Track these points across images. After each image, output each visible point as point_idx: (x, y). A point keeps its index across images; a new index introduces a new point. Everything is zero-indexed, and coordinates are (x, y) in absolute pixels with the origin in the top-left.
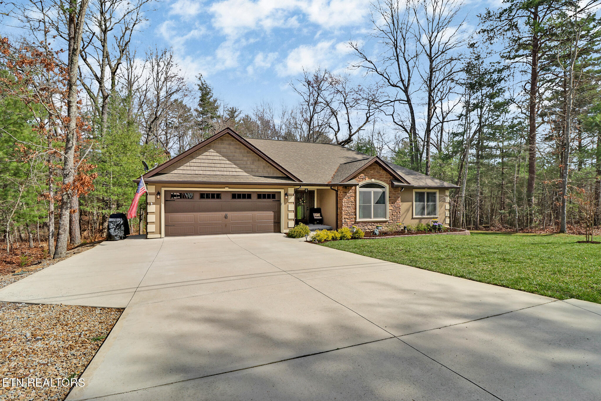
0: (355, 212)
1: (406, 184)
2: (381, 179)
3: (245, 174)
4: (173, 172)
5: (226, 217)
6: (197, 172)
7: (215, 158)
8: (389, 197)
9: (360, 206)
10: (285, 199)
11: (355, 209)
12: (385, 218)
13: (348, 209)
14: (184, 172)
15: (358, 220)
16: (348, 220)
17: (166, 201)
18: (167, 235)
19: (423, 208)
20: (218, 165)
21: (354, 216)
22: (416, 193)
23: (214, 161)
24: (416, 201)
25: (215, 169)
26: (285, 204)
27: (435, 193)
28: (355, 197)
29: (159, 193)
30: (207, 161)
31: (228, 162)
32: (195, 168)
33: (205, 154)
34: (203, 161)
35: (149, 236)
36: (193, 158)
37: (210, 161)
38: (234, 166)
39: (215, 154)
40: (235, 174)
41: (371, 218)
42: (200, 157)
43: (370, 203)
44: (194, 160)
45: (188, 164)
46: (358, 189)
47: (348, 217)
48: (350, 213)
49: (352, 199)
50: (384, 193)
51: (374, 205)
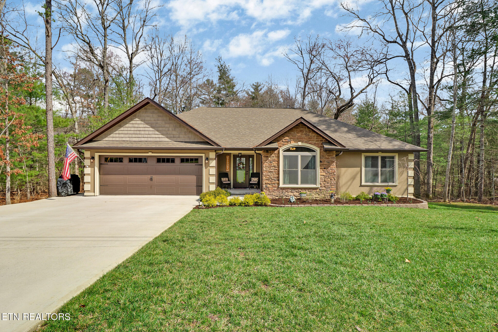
0: (278, 177)
1: (339, 147)
2: (310, 142)
3: (167, 140)
4: (105, 139)
5: (151, 179)
6: (124, 139)
7: (141, 126)
8: (321, 162)
9: (284, 171)
10: (205, 163)
11: (279, 174)
12: (315, 183)
13: (269, 174)
14: (114, 139)
15: (281, 185)
16: (270, 186)
17: (100, 164)
18: (101, 193)
19: (376, 175)
20: (143, 132)
21: (277, 182)
22: (366, 158)
23: (139, 129)
24: (366, 167)
25: (140, 136)
26: (206, 168)
27: (393, 157)
28: (278, 162)
29: (93, 158)
30: (133, 129)
31: (151, 129)
32: (122, 136)
33: (131, 122)
34: (129, 129)
35: (85, 194)
36: (121, 126)
37: (136, 129)
38: (157, 133)
39: (140, 122)
40: (158, 139)
41: (297, 184)
42: (127, 125)
43: (297, 168)
44: (122, 129)
45: (117, 132)
46: (281, 152)
47: (270, 182)
48: (272, 178)
49: (275, 163)
50: (314, 157)
51: (301, 171)
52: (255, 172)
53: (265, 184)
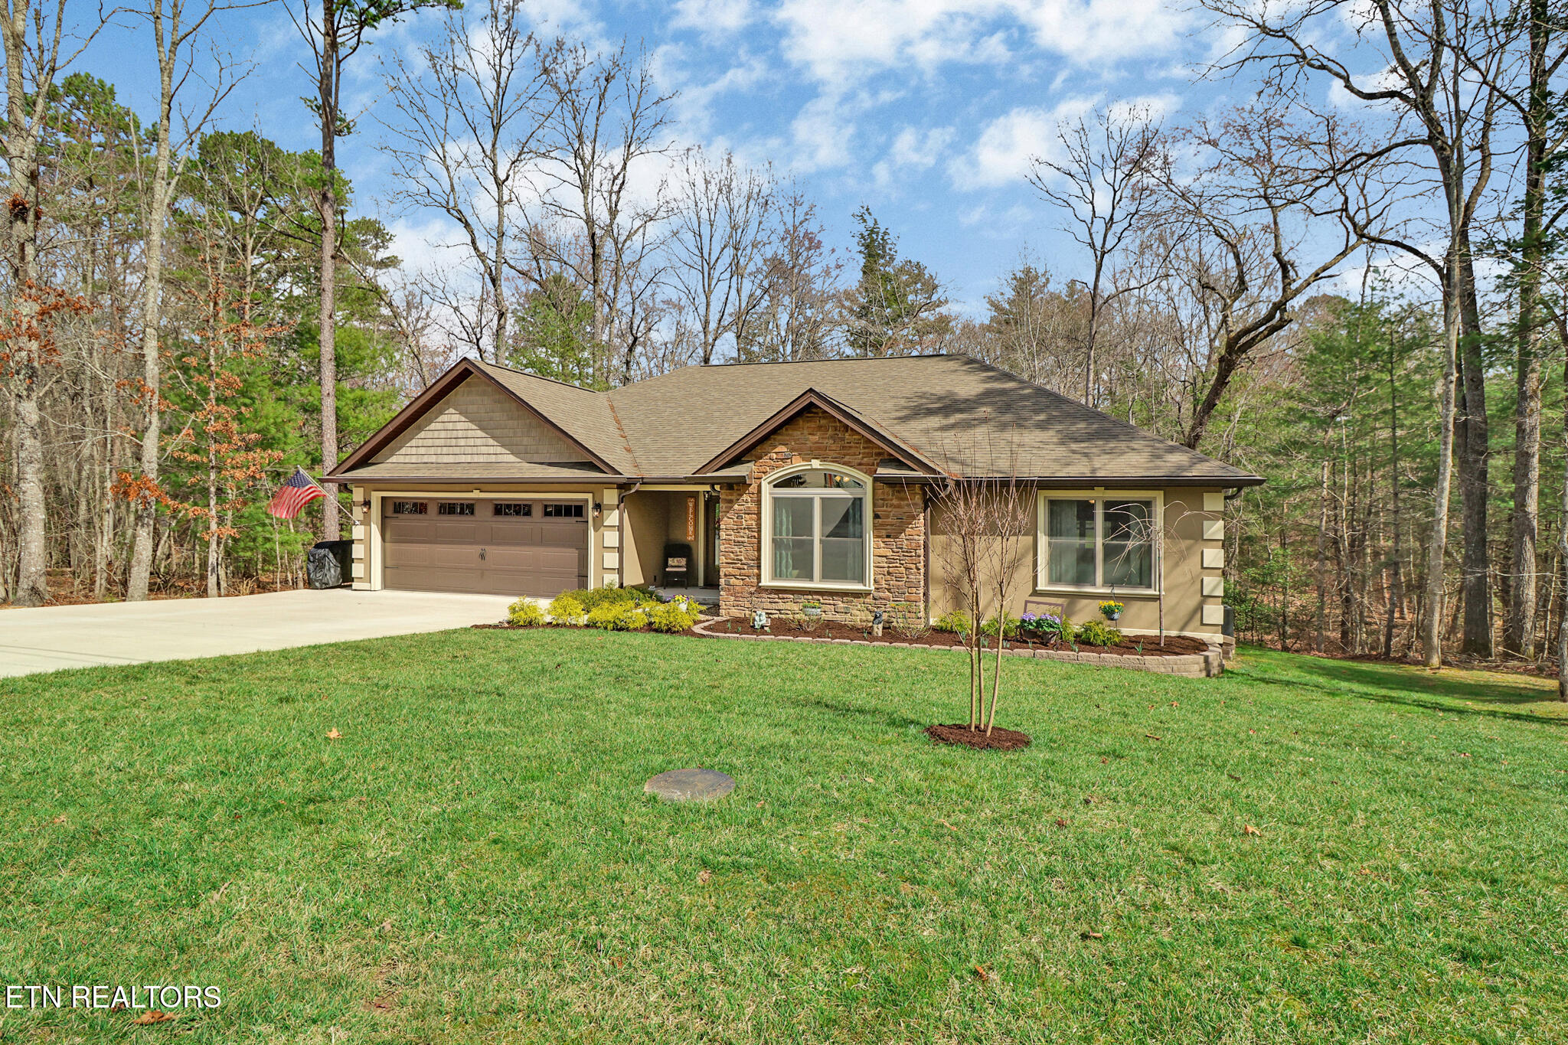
0: (759, 558)
1: (920, 474)
2: (847, 459)
3: (512, 458)
4: (390, 460)
5: (482, 556)
6: (426, 459)
7: (459, 426)
8: (876, 516)
9: (777, 544)
10: (595, 517)
11: (759, 550)
12: (861, 579)
13: (736, 549)
14: (407, 459)
15: (766, 581)
16: (737, 582)
17: (384, 517)
18: (386, 585)
19: (1086, 557)
20: (462, 442)
21: (756, 571)
23: (455, 434)
25: (457, 450)
26: (596, 530)
28: (759, 514)
29: (367, 503)
30: (443, 434)
31: (480, 433)
32: (422, 451)
33: (440, 419)
34: (436, 434)
35: (355, 585)
36: (420, 429)
37: (449, 434)
38: (491, 442)
39: (456, 417)
40: (493, 459)
41: (811, 578)
42: (433, 426)
43: (811, 534)
44: (422, 434)
45: (413, 443)
46: (766, 489)
47: (737, 572)
48: (744, 561)
49: (751, 519)
50: (858, 503)
51: (821, 541)
53: (725, 575)
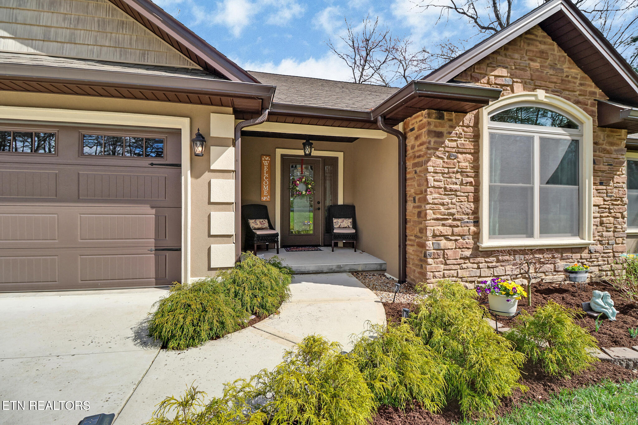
0: (476, 212)
2: (565, 94)
8: (594, 162)
9: (491, 188)
10: (194, 155)
11: (477, 200)
12: (578, 232)
13: (447, 200)
15: (486, 241)
16: (450, 245)
21: (473, 229)
24: (629, 187)
26: (196, 174)
28: (476, 154)
41: (531, 235)
43: (529, 179)
46: (486, 124)
47: (447, 231)
48: (457, 216)
49: (465, 160)
50: (575, 145)
51: (541, 189)
52: (340, 202)
53: (434, 236)
